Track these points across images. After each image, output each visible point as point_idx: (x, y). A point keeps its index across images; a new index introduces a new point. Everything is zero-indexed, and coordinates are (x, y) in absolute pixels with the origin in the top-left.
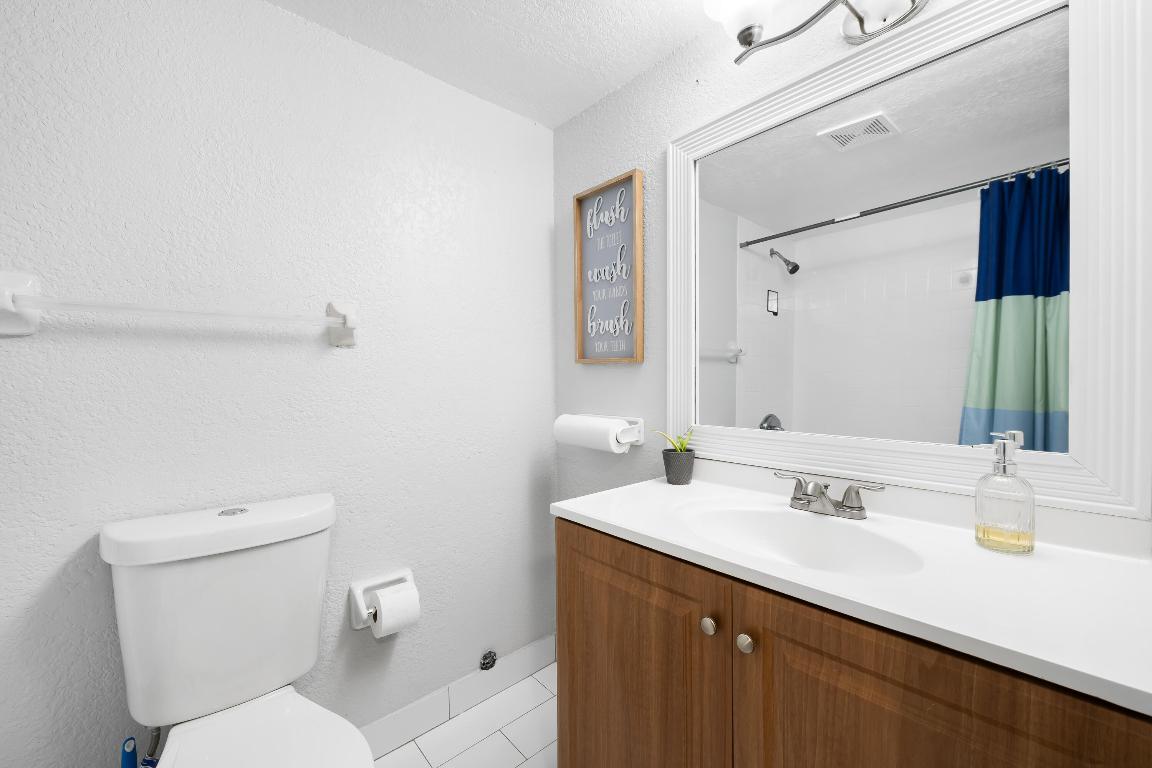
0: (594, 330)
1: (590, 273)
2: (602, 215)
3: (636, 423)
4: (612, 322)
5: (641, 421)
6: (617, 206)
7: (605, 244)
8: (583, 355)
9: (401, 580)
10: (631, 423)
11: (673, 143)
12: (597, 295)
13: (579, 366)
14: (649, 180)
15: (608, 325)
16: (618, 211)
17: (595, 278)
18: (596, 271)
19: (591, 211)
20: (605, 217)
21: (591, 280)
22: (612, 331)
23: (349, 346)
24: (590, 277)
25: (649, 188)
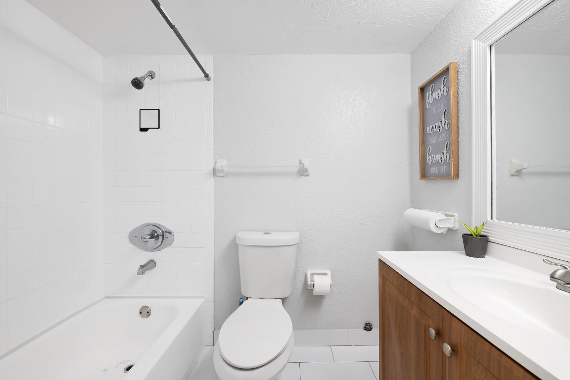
0: (430, 161)
1: (428, 128)
2: (434, 93)
3: (453, 216)
4: (440, 155)
5: (456, 215)
6: (442, 86)
7: (436, 111)
8: (424, 175)
9: (325, 274)
10: (447, 216)
11: (475, 39)
12: (432, 140)
13: (423, 181)
14: (461, 66)
15: (438, 157)
16: (442, 90)
17: (431, 131)
18: (431, 127)
19: (428, 93)
20: (436, 95)
21: (428, 133)
22: (440, 161)
23: (307, 175)
24: (428, 131)
25: (461, 70)
